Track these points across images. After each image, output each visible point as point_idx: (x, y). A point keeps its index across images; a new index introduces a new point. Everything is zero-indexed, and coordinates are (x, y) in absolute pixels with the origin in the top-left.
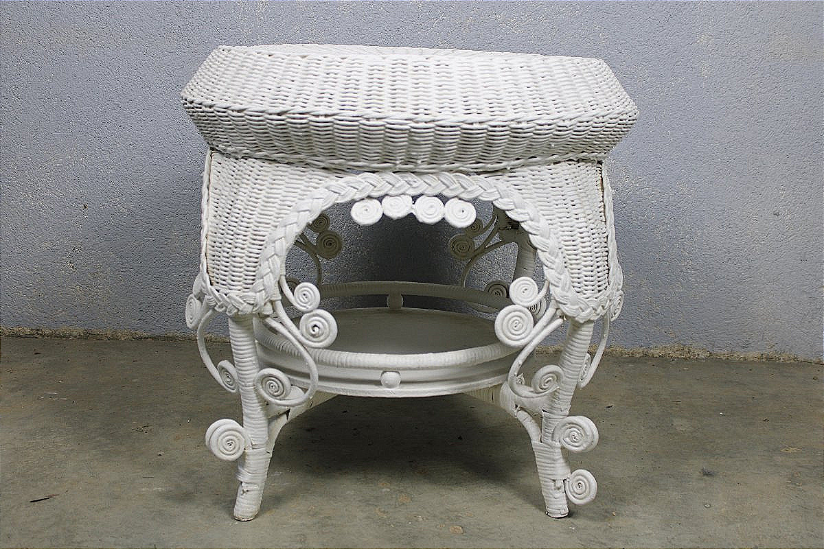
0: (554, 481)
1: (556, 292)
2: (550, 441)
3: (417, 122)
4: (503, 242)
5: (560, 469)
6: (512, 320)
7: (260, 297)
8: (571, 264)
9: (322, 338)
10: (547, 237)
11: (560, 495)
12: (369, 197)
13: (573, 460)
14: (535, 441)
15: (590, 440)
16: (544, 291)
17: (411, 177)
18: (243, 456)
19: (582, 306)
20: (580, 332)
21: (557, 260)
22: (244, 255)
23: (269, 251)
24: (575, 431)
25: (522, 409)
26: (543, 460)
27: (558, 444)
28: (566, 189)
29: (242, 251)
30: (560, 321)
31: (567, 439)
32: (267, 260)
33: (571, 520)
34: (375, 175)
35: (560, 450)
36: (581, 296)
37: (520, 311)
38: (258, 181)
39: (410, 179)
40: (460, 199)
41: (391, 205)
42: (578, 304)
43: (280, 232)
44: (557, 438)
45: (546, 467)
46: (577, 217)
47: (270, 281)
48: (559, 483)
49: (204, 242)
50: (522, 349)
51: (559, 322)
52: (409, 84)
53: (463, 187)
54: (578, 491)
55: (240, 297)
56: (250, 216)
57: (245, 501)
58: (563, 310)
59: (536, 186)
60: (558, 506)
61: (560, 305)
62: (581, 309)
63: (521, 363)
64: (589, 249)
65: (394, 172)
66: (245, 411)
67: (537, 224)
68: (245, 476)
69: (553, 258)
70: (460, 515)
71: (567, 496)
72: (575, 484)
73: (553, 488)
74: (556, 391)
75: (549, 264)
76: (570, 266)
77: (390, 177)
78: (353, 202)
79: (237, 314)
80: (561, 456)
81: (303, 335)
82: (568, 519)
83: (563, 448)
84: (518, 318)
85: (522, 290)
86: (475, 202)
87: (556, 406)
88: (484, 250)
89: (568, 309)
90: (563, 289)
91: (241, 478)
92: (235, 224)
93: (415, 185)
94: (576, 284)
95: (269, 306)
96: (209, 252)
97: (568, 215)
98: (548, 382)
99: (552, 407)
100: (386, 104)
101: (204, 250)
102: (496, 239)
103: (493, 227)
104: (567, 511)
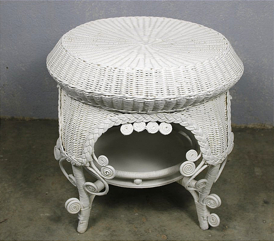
0: (203, 217)
1: (205, 156)
2: (202, 203)
3: (147, 99)
5: (206, 213)
6: (187, 167)
7: (84, 161)
8: (212, 144)
9: (110, 176)
10: (202, 135)
11: (205, 222)
12: (128, 123)
13: (211, 211)
14: (196, 201)
15: (217, 205)
16: (200, 156)
17: (145, 116)
18: (80, 212)
19: (216, 160)
21: (206, 144)
22: (77, 143)
23: (87, 143)
24: (212, 202)
26: (199, 209)
27: (205, 205)
28: (210, 113)
29: (76, 141)
31: (209, 203)
32: (87, 147)
33: (209, 231)
34: (130, 114)
35: (206, 207)
36: (216, 156)
37: (190, 163)
38: (82, 112)
39: (144, 116)
40: (166, 122)
41: (137, 126)
42: (214, 160)
43: (91, 136)
44: (204, 202)
45: (200, 211)
46: (214, 124)
47: (88, 155)
48: (205, 218)
49: (60, 132)
51: (206, 166)
52: (144, 83)
53: (167, 119)
54: (213, 222)
55: (76, 160)
56: (79, 127)
57: (82, 226)
58: (208, 163)
59: (197, 114)
60: (205, 226)
61: (207, 161)
64: (219, 137)
65: (138, 114)
66: (80, 195)
67: (197, 131)
68: (81, 218)
69: (204, 144)
70: (166, 229)
71: (208, 223)
72: (211, 219)
73: (203, 219)
74: (204, 187)
75: (202, 146)
76: (211, 145)
77: (136, 115)
78: (121, 125)
79: (75, 165)
80: (206, 209)
81: (102, 174)
84: (189, 166)
85: (191, 155)
86: (172, 124)
90: (208, 155)
91: (79, 219)
92: (73, 130)
93: (147, 118)
94: (213, 152)
95: (88, 163)
96: (62, 137)
97: (211, 124)
98: (201, 185)
99: (203, 191)
100: (134, 91)
101: (60, 136)
104: (208, 227)
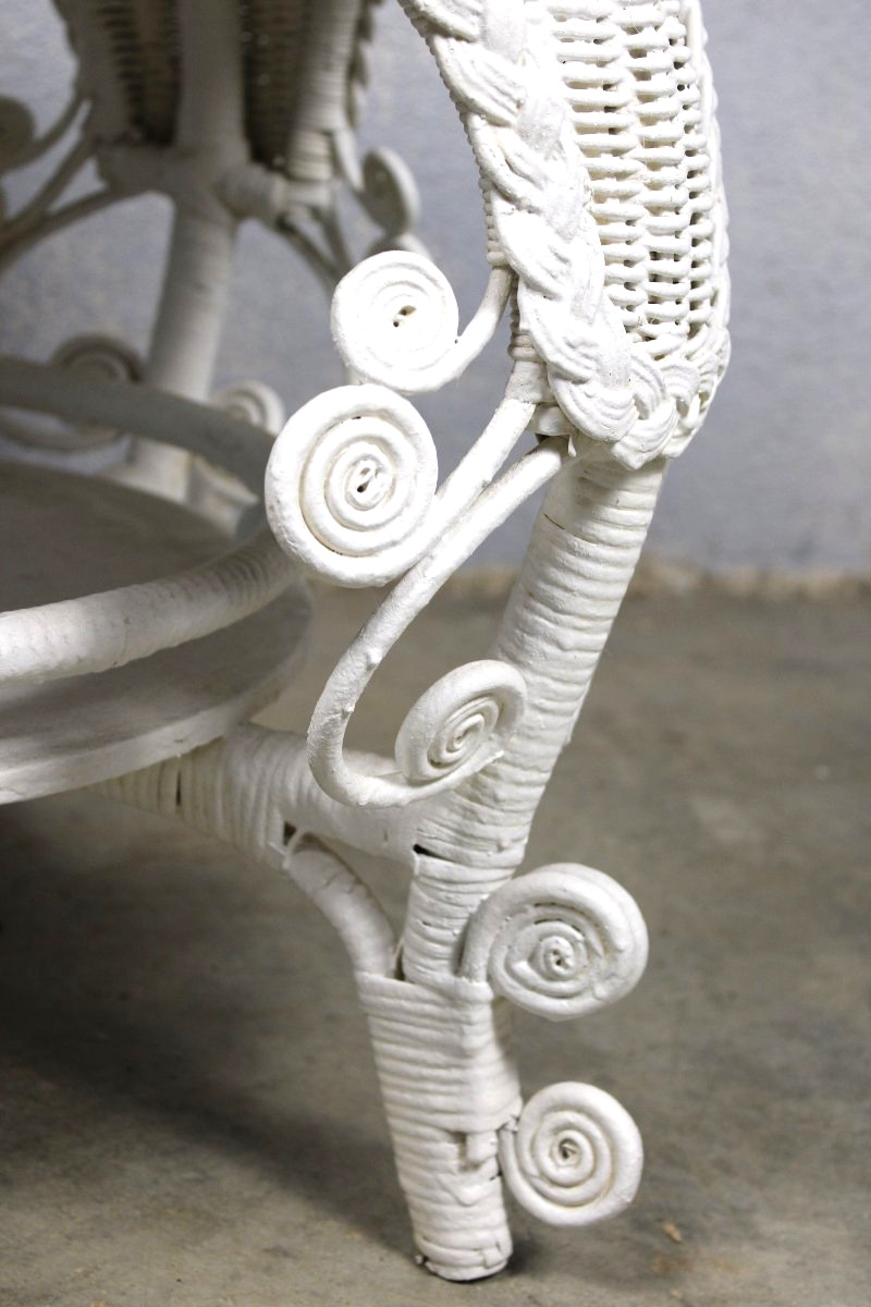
0: (460, 1137)
1: (545, 321)
2: (445, 976)
4: (116, 189)
5: (489, 1089)
6: (346, 458)
11: (481, 1190)
14: (373, 971)
19: (646, 394)
20: (611, 512)
24: (562, 938)
25: (311, 841)
26: (411, 1052)
27: (483, 988)
30: (546, 464)
31: (524, 967)
33: (522, 1285)
35: (490, 1013)
36: (639, 347)
37: (386, 415)
44: (479, 957)
45: (423, 1079)
48: (484, 1148)
50: (379, 593)
54: (563, 1170)
58: (573, 408)
60: (474, 1235)
61: (561, 385)
62: (639, 404)
63: (377, 656)
69: (535, 158)
71: (506, 1192)
72: (546, 1147)
73: (454, 1163)
74: (484, 771)
75: (522, 188)
80: (493, 1034)
82: (512, 1283)
83: (500, 1002)
84: (374, 450)
85: (389, 313)
87: (480, 830)
88: (41, 221)
89: (589, 406)
90: (576, 310)
94: (619, 291)
98: (466, 732)
99: (463, 837)
102: (87, 181)
103: (72, 138)
104: (507, 1249)
